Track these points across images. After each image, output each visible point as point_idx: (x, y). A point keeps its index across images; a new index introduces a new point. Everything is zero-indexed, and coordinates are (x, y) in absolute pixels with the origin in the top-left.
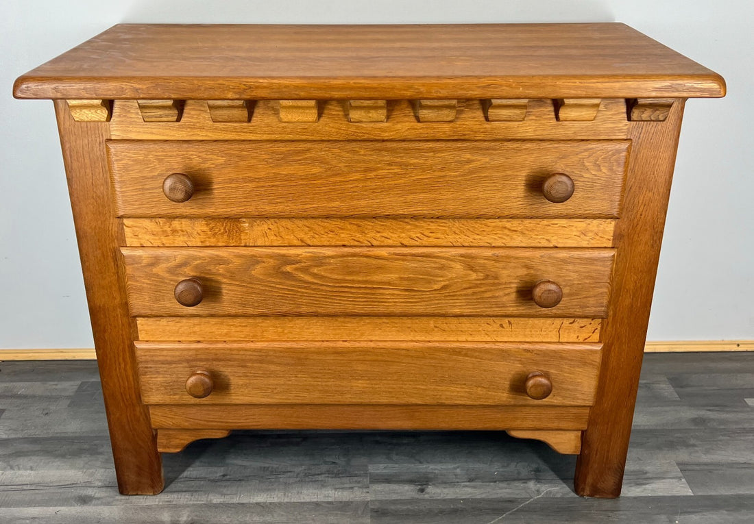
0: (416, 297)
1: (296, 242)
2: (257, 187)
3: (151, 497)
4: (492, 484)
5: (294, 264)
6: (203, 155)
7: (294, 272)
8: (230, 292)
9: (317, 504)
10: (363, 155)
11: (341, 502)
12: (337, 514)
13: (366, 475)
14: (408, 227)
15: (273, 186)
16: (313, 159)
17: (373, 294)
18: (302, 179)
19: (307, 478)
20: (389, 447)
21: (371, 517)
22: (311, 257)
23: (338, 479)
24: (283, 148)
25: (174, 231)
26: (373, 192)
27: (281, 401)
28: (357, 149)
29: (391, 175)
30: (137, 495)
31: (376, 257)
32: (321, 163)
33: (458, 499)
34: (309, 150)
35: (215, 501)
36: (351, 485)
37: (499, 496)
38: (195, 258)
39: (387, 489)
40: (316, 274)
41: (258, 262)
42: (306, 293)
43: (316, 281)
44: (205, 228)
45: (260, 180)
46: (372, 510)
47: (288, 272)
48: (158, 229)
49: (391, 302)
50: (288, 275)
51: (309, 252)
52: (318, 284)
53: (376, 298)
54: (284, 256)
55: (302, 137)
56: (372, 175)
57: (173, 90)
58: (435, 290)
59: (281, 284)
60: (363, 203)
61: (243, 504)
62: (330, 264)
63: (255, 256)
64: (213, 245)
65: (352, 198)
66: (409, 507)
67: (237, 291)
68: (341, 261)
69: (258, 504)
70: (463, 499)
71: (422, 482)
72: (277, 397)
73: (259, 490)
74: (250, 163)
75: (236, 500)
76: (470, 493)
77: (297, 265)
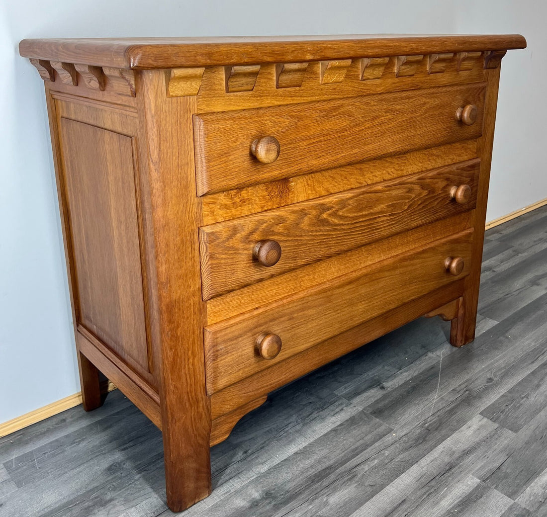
0: (395, 219)
1: (324, 193)
2: (308, 145)
3: (208, 499)
4: (412, 365)
5: (328, 210)
6: (274, 119)
7: (328, 218)
8: (286, 249)
9: (334, 430)
10: (373, 106)
11: (347, 421)
12: (355, 428)
13: (339, 398)
14: (387, 164)
15: (319, 142)
16: (344, 113)
17: (372, 224)
18: (337, 132)
19: (306, 421)
20: (331, 376)
21: (376, 417)
22: (339, 201)
23: (326, 410)
24: (327, 106)
25: (243, 201)
26: (376, 137)
27: (314, 342)
28: (369, 101)
29: (386, 121)
30: (194, 504)
31: (376, 192)
32: (349, 116)
33: (407, 381)
34: (342, 106)
35: (262, 471)
36: (340, 408)
37: (424, 368)
38: (262, 222)
39: (363, 398)
40: (341, 216)
41: (306, 215)
42: (335, 234)
43: (341, 222)
44: (265, 193)
45: (311, 137)
46: (371, 413)
47: (325, 219)
48: (230, 202)
49: (381, 228)
50: (324, 222)
51: (337, 198)
52: (342, 224)
53: (375, 227)
54: (322, 204)
55: (333, 96)
56: (376, 122)
57: (269, 53)
58: (405, 210)
59: (320, 231)
60: (371, 147)
61: (285, 460)
62: (349, 204)
63: (304, 210)
64: (270, 208)
65: (365, 144)
66: (388, 400)
67: (290, 246)
68: (356, 200)
69: (296, 454)
70: (410, 380)
71: (377, 383)
72: (312, 340)
73: (284, 445)
74: (305, 123)
75: (277, 461)
76: (409, 375)
77: (331, 211)
